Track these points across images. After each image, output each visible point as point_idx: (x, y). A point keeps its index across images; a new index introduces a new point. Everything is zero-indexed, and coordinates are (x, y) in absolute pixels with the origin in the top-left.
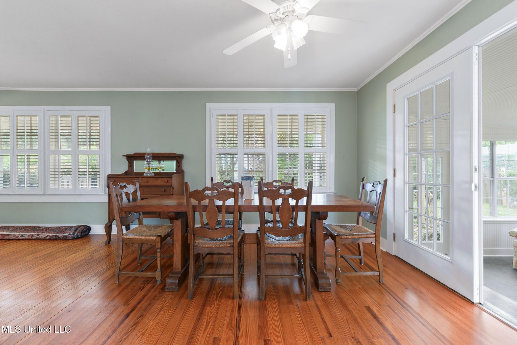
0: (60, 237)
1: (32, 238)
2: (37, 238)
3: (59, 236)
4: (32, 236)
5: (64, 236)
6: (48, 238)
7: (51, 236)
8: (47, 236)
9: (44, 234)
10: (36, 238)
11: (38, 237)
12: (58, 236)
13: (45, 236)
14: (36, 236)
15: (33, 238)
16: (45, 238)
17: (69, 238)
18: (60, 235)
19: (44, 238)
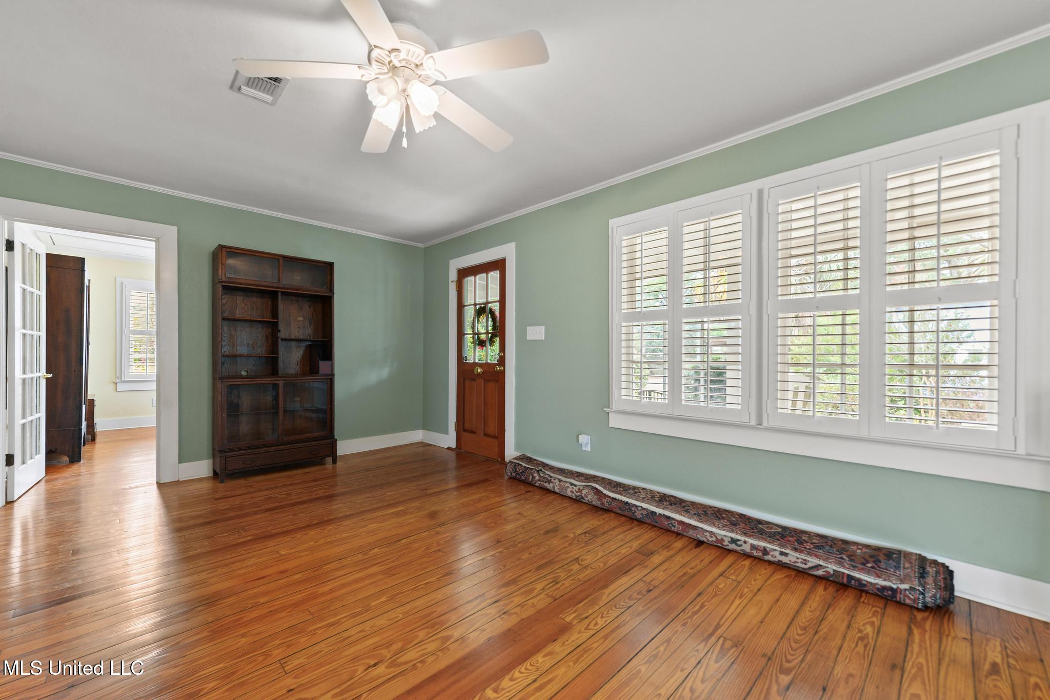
0: (865, 585)
1: (765, 557)
2: (780, 561)
3: (864, 582)
4: (765, 551)
5: (884, 588)
6: (820, 572)
7: (832, 572)
8: (818, 567)
9: (804, 558)
10: (776, 560)
11: (784, 559)
12: (859, 580)
13: (809, 565)
14: (777, 554)
15: (767, 558)
16: (806, 571)
17: (908, 601)
18: (869, 580)
19: (804, 569)
